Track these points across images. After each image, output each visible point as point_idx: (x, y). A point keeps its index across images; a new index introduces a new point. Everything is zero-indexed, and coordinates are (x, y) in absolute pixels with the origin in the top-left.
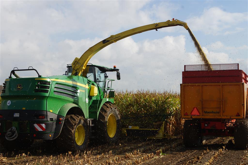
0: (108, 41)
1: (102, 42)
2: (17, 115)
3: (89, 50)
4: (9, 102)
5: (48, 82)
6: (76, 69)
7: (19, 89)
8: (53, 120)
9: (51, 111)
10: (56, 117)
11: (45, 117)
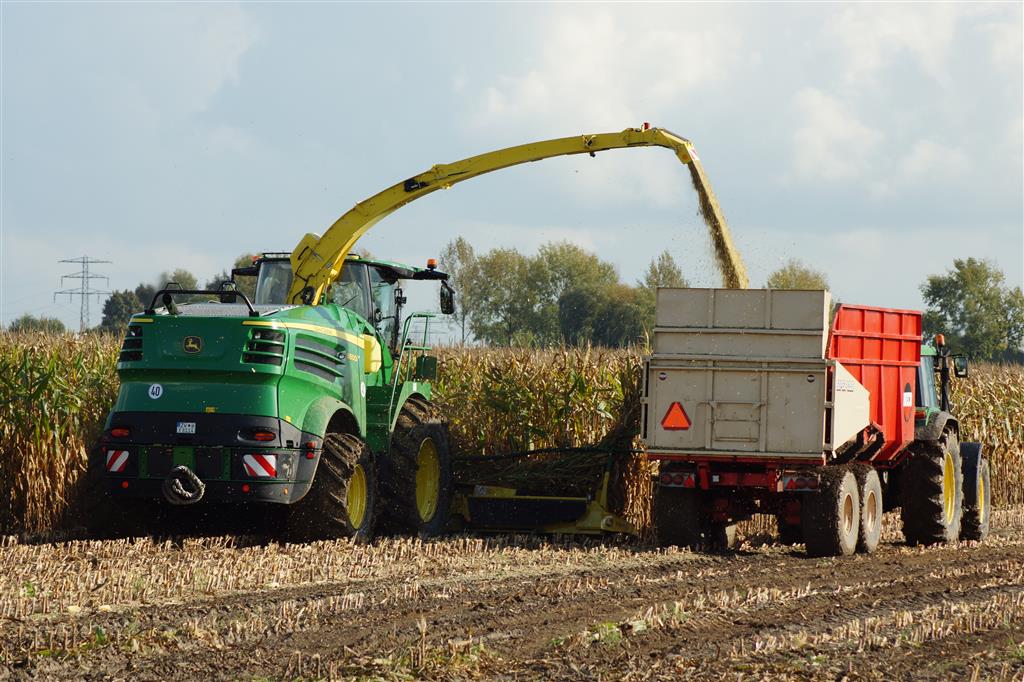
0: (424, 185)
1: (403, 188)
2: (187, 428)
3: (354, 209)
4: (155, 390)
5: (272, 331)
6: (305, 274)
7: (192, 349)
8: (292, 447)
9: (288, 419)
10: (300, 437)
11: (275, 438)
